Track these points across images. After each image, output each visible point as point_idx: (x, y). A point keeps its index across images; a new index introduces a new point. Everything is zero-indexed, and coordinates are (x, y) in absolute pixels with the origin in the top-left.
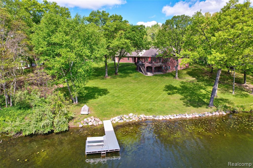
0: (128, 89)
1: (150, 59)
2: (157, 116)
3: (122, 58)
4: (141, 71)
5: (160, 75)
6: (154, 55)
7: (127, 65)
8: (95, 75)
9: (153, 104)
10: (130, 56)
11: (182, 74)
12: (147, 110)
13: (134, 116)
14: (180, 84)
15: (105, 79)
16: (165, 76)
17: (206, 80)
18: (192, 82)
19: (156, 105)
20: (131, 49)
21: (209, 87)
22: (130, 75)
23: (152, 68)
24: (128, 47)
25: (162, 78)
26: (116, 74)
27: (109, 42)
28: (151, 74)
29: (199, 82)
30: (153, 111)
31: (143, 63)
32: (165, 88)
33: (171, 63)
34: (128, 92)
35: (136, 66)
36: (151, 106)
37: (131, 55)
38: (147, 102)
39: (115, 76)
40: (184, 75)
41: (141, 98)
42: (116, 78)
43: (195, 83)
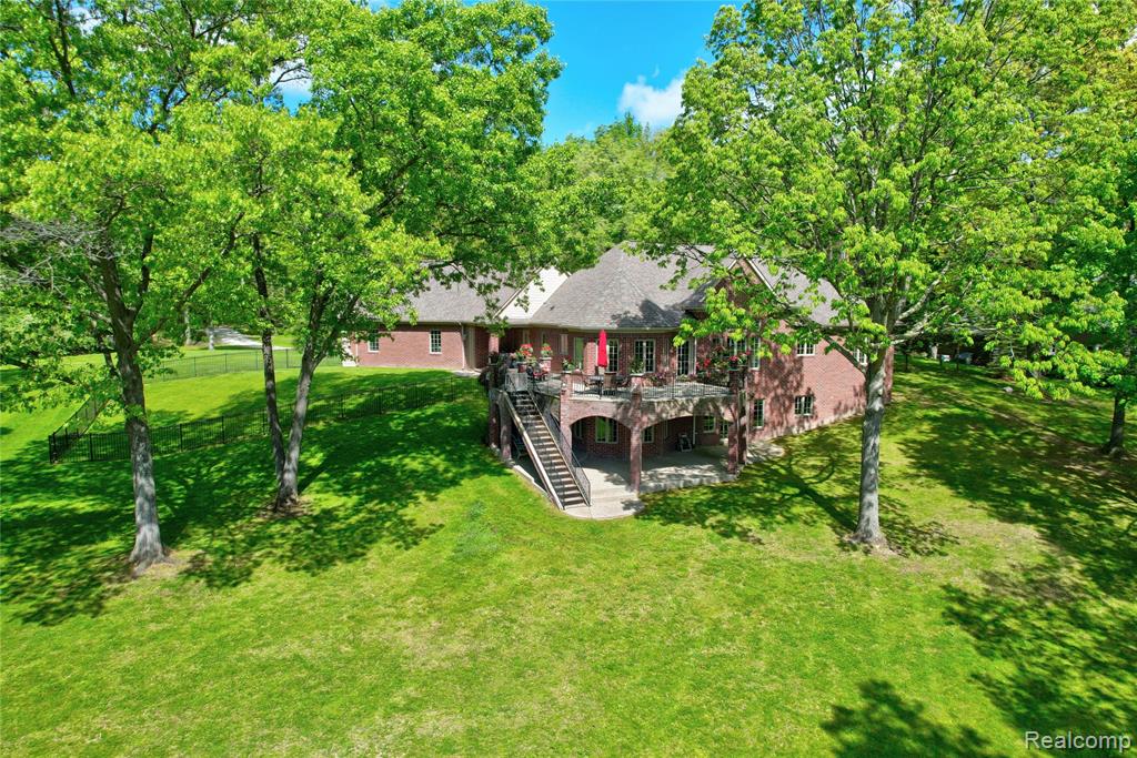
1: (602, 351)
4: (528, 464)
5: (702, 497)
6: (635, 312)
10: (443, 316)
23: (628, 433)
28: (623, 492)
33: (772, 376)
35: (483, 412)
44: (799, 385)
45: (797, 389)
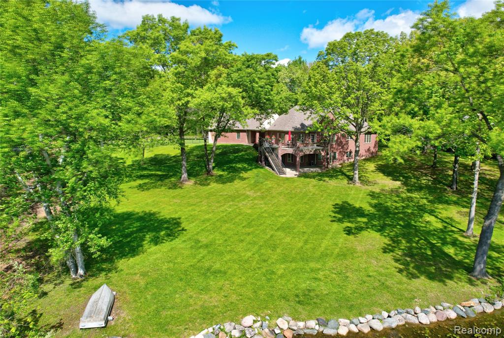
0: (237, 220)
1: (290, 137)
2: (332, 323)
3: (223, 133)
4: (270, 166)
5: (315, 174)
6: (299, 126)
7: (236, 149)
8: (158, 175)
9: (312, 270)
10: (241, 128)
11: (366, 173)
12: (297, 296)
13: (258, 324)
14: (369, 199)
15: (180, 187)
16: (328, 177)
17: (428, 187)
18: (395, 192)
19: (321, 275)
20: (245, 112)
21: (440, 206)
22: (244, 175)
23: (296, 157)
24: (236, 107)
25: (322, 182)
26: (208, 172)
27: (188, 95)
28: (294, 172)
29: (412, 193)
30: (315, 300)
31: (273, 144)
32: (335, 212)
33: (339, 145)
34: (240, 228)
35: (256, 154)
36: (308, 279)
37: (244, 126)
38: (294, 265)
39: (206, 180)
40: (372, 173)
41: (274, 248)
42: (208, 184)
43: (404, 195)
44: (347, 148)
45: (347, 149)
